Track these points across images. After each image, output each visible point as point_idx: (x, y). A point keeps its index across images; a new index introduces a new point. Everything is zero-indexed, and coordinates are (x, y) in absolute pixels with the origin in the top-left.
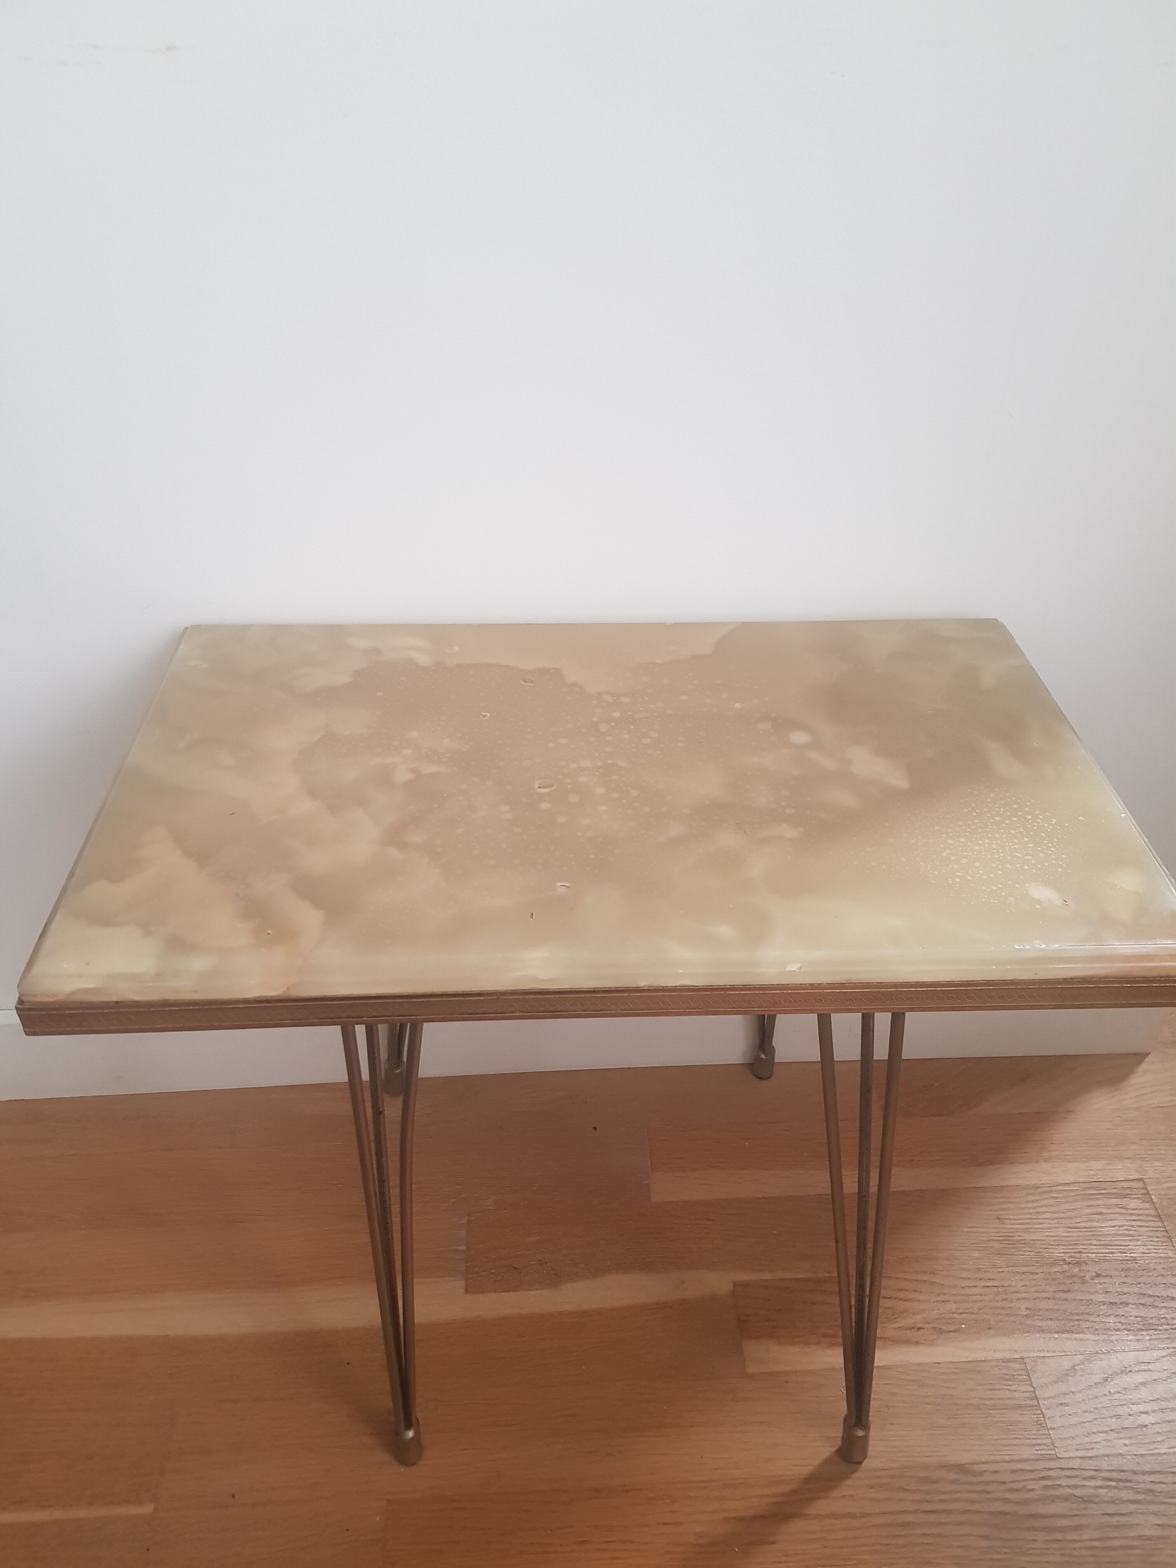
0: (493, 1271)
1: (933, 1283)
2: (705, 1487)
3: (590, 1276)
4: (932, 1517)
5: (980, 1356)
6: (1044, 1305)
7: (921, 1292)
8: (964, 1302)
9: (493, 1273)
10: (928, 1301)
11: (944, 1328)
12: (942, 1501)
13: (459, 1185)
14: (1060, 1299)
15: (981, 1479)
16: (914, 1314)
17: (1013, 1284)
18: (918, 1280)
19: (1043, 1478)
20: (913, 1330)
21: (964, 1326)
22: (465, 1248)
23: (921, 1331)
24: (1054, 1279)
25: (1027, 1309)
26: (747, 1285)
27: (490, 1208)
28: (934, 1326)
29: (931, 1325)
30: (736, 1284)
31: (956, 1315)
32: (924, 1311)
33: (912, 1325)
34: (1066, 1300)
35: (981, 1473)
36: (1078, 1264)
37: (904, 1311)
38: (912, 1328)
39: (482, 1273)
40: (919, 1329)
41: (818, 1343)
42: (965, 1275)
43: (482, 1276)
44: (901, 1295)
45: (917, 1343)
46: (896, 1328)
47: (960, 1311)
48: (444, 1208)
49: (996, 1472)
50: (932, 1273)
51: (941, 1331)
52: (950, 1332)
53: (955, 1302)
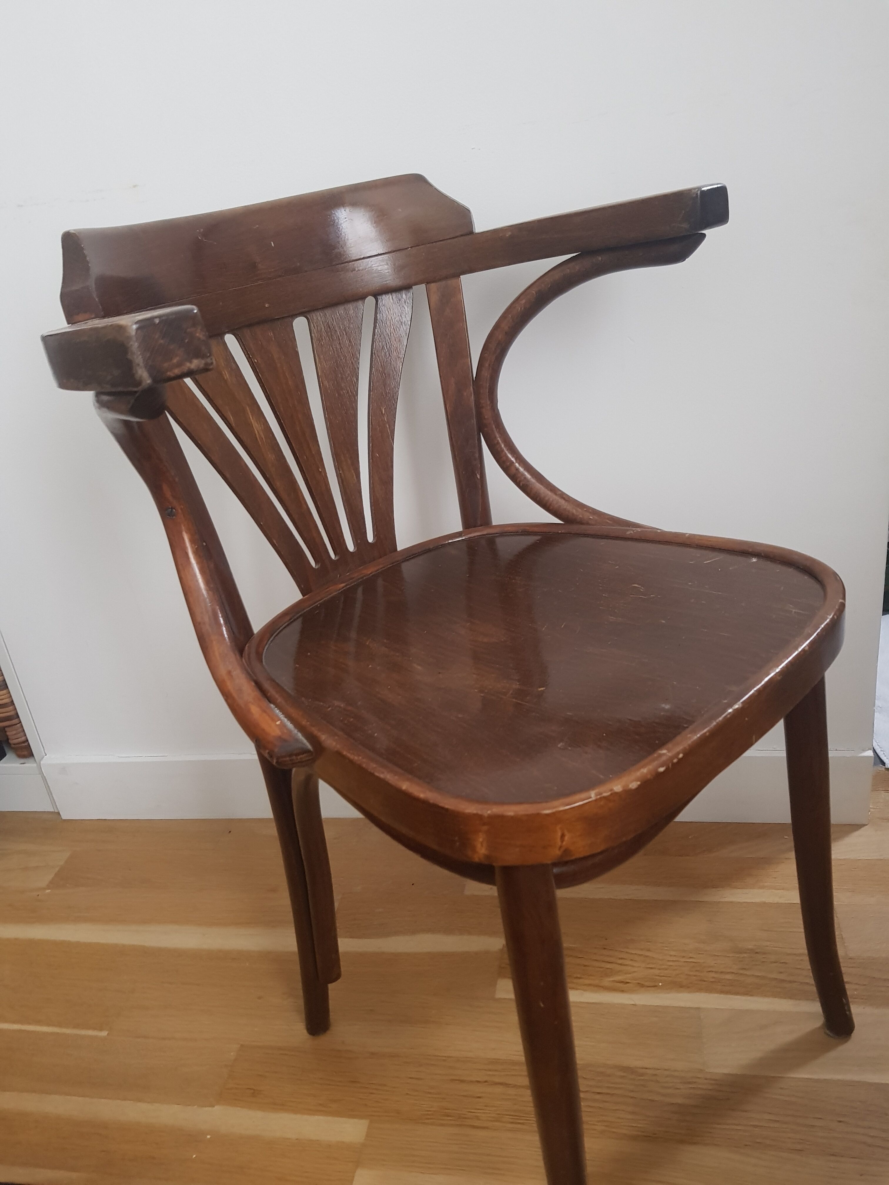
1: (647, 956)
2: (444, 1060)
4: (598, 1097)
5: (667, 1003)
6: (728, 977)
7: (636, 961)
8: (666, 970)
10: (639, 967)
11: (647, 984)
12: (608, 1087)
14: (741, 974)
15: (642, 1078)
16: (626, 974)
17: (707, 961)
18: (636, 954)
19: (690, 1083)
21: (660, 984)
23: (628, 984)
25: (713, 978)
28: (639, 982)
29: (636, 982)
31: (657, 977)
32: (635, 972)
33: (622, 980)
34: (746, 975)
35: (642, 1075)
36: (764, 953)
37: (620, 972)
38: (622, 982)
42: (673, 953)
44: (620, 961)
45: (623, 991)
46: (609, 981)
47: (662, 975)
49: (655, 1075)
50: (649, 950)
51: (642, 986)
52: (649, 987)
53: (660, 969)
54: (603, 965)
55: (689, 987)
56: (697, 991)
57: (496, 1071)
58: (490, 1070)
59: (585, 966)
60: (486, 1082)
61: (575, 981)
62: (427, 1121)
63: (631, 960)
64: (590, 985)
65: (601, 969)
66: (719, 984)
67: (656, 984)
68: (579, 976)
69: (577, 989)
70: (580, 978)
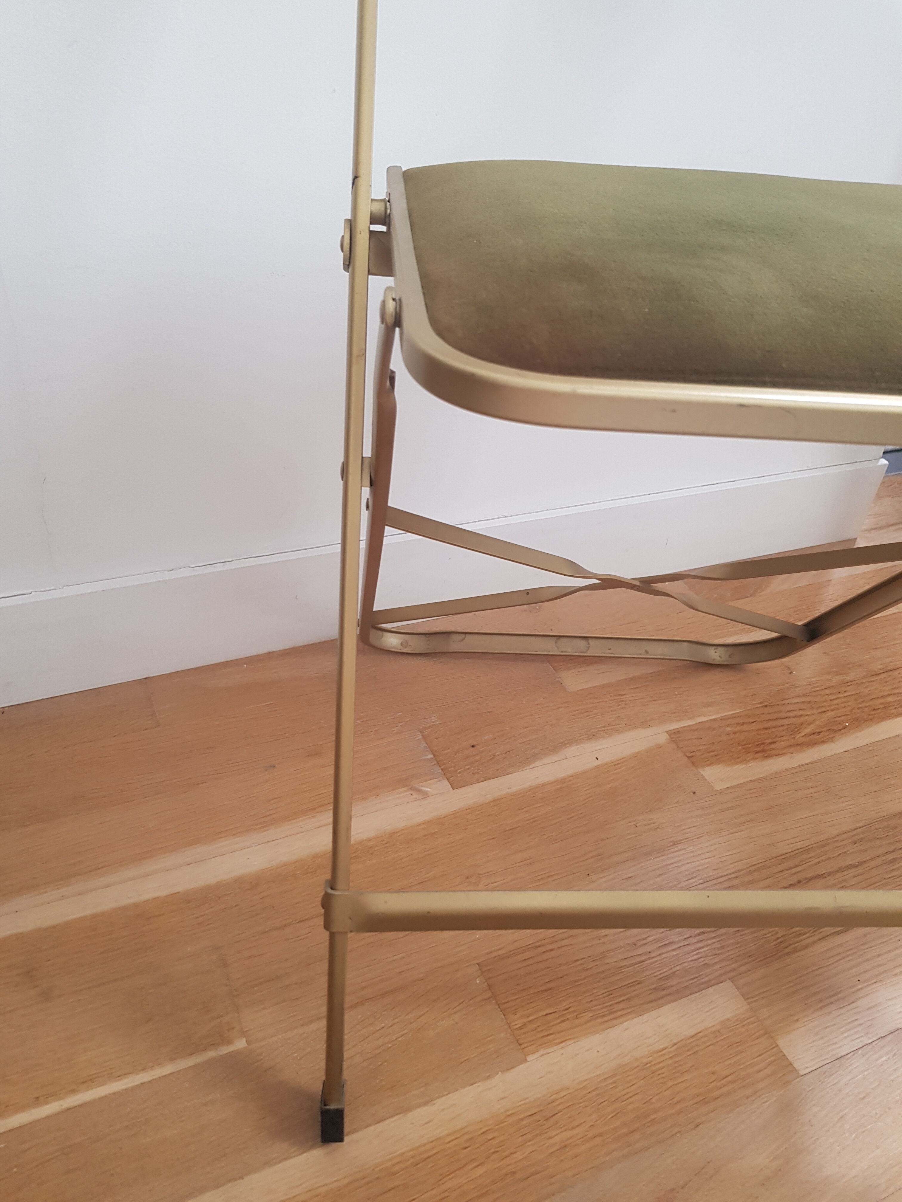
0: (467, 767)
1: (809, 702)
3: (552, 753)
6: (890, 699)
7: (805, 709)
8: (837, 709)
9: (468, 769)
10: (813, 714)
11: (835, 728)
13: (400, 712)
16: (809, 724)
17: (862, 691)
18: (798, 702)
20: (815, 735)
21: (847, 724)
22: (432, 756)
23: (821, 734)
24: (886, 682)
25: (881, 704)
26: (677, 732)
27: (437, 723)
28: (828, 728)
29: (826, 729)
30: (671, 733)
31: (838, 719)
32: (815, 720)
37: (802, 724)
38: (814, 733)
39: (459, 771)
40: (820, 732)
41: (754, 759)
43: (459, 773)
45: (824, 742)
46: (803, 736)
47: (839, 715)
48: (395, 731)
50: (804, 695)
51: (835, 731)
52: (841, 730)
53: (832, 710)
54: (781, 722)
55: (871, 720)
56: (882, 721)
57: (797, 866)
58: (790, 868)
59: (766, 729)
60: (799, 882)
61: (774, 746)
62: (787, 950)
63: (800, 710)
64: (791, 746)
65: (785, 728)
66: (890, 708)
67: (844, 725)
68: (770, 740)
69: (782, 754)
70: (774, 743)
